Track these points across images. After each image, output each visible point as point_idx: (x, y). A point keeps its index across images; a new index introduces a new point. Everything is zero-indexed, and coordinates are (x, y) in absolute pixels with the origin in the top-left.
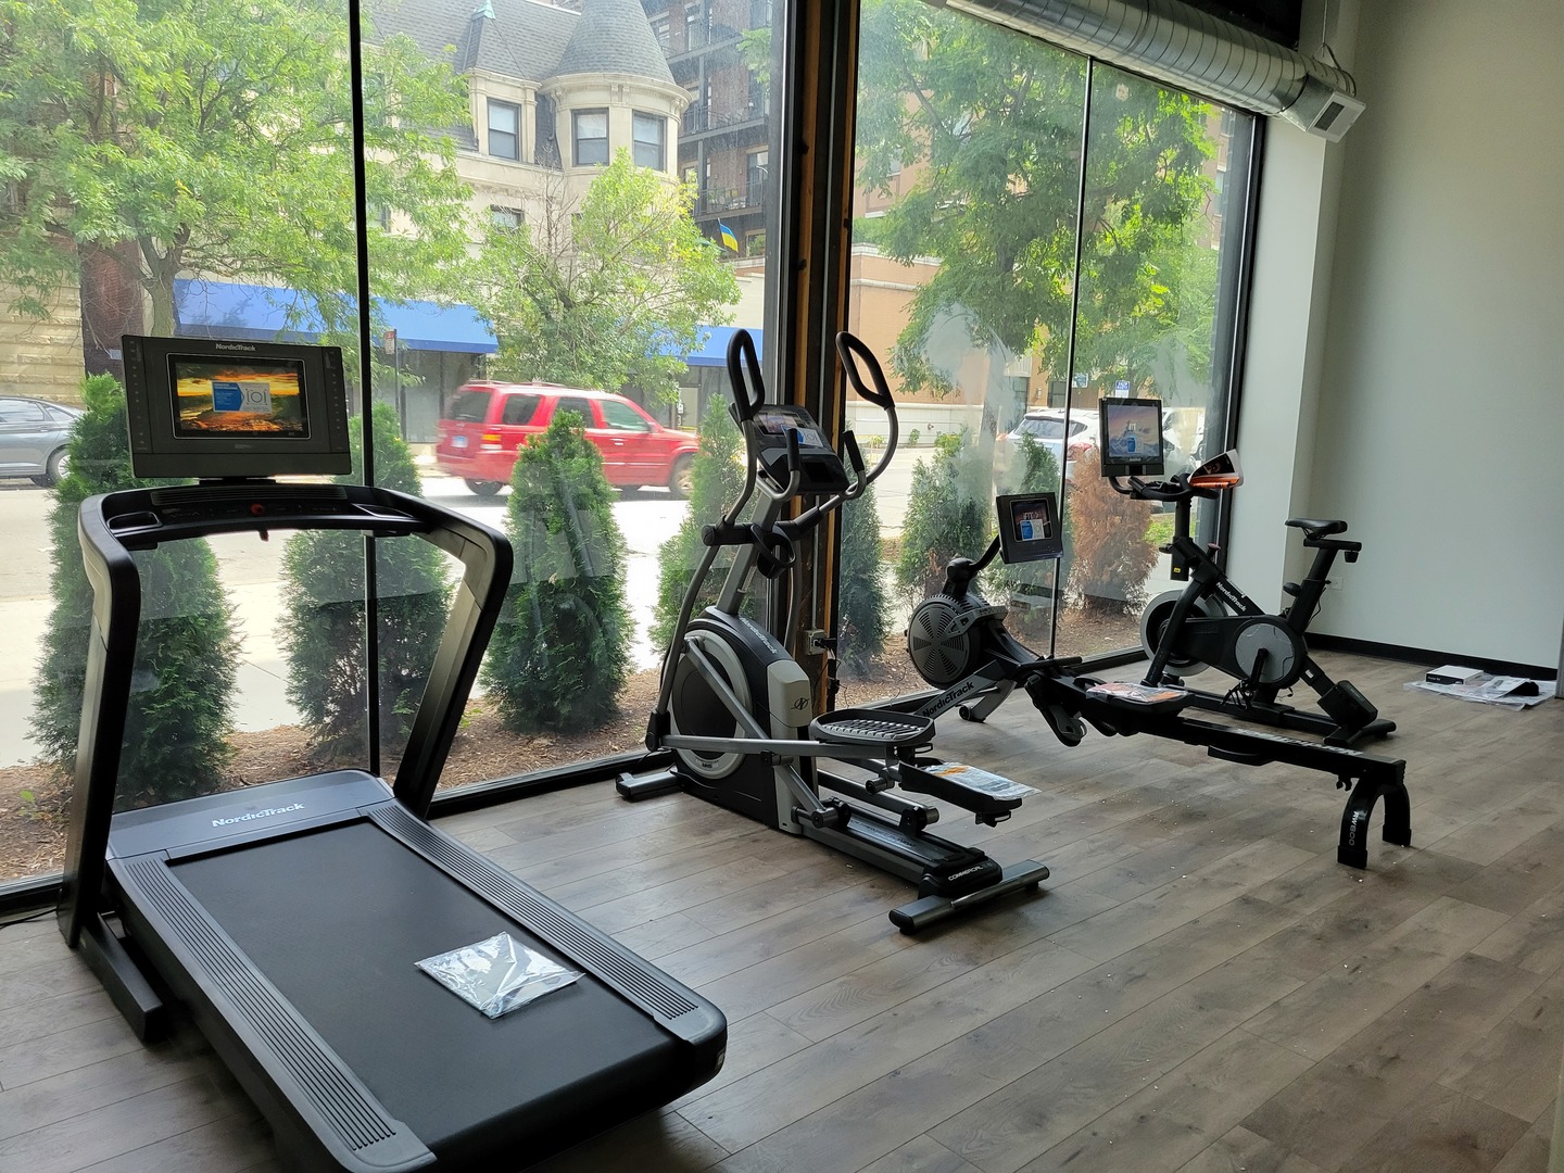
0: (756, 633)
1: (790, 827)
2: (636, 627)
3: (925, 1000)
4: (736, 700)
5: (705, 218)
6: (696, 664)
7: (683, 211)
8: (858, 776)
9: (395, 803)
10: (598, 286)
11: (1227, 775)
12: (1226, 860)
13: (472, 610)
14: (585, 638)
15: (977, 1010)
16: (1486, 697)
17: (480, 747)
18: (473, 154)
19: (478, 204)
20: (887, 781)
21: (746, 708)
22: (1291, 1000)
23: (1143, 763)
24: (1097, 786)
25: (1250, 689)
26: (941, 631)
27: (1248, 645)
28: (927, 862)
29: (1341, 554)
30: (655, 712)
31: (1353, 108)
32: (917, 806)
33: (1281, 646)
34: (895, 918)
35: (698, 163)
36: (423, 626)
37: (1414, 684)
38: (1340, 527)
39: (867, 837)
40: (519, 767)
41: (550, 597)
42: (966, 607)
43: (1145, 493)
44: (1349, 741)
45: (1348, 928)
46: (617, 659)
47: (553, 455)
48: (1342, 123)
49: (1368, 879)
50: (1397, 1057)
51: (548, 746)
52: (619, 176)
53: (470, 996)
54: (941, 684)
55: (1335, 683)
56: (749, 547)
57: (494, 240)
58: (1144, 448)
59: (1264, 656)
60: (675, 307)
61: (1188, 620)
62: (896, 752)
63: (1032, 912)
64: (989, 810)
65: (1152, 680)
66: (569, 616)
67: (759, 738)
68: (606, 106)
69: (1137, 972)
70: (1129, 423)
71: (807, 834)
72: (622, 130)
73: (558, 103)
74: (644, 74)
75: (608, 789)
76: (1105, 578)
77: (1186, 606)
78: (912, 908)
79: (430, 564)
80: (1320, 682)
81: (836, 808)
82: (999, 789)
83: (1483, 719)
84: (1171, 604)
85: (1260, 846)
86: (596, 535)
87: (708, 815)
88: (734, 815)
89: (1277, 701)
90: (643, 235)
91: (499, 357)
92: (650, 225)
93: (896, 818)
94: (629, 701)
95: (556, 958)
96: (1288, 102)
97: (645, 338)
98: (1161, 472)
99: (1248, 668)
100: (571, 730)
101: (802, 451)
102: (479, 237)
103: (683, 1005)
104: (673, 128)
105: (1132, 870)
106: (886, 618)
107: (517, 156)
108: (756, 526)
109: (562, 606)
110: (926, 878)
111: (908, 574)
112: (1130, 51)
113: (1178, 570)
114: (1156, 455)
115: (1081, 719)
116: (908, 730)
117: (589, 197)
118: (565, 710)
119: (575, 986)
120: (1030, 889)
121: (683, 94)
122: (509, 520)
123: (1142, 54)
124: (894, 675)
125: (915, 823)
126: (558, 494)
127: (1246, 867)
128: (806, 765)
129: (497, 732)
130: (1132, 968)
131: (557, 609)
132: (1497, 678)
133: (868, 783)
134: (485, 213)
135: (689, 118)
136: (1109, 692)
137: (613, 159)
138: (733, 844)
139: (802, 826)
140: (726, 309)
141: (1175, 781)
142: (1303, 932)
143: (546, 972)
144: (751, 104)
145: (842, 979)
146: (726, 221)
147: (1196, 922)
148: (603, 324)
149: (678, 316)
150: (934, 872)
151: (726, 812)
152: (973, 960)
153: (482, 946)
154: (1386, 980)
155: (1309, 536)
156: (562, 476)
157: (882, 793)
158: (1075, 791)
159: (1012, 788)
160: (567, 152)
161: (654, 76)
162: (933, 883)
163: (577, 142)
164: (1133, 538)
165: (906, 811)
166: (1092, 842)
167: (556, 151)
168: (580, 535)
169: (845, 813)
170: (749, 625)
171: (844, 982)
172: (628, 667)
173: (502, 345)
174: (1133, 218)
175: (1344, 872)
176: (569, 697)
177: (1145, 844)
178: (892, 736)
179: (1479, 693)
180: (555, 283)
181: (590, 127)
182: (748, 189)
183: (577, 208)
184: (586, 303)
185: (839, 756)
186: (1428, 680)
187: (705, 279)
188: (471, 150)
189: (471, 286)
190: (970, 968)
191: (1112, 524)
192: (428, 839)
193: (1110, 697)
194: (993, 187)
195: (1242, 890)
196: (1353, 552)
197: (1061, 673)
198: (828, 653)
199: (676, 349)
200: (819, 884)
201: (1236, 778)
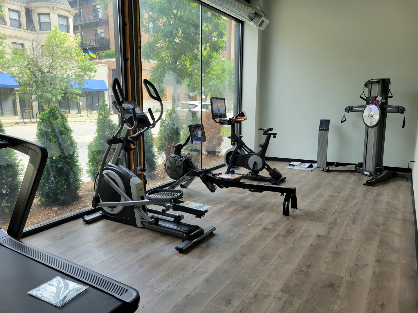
0: (124, 169)
1: (140, 226)
2: (82, 170)
3: (191, 272)
4: (120, 189)
5: (83, 48)
6: (107, 180)
7: (77, 45)
8: (160, 208)
9: (9, 237)
10: (51, 67)
11: (251, 195)
12: (257, 218)
13: (34, 171)
14: (67, 175)
15: (205, 272)
16: (303, 169)
17: (34, 213)
18: (5, 26)
19: (8, 42)
20: (168, 208)
21: (124, 192)
22: (282, 254)
23: (230, 195)
24: (221, 202)
25: (253, 172)
26: (175, 164)
27: (251, 161)
28: (184, 231)
29: (272, 136)
30: (94, 196)
31: (267, 21)
32: (178, 215)
33: (259, 160)
34: (177, 249)
35: (80, 31)
36: (11, 176)
37: (287, 167)
38: (271, 129)
39: (165, 226)
40: (49, 218)
41: (54, 163)
42: (181, 157)
43: (224, 123)
44: (277, 183)
45: (290, 232)
46: (77, 180)
47: (51, 119)
48: (264, 25)
49: (290, 218)
50: (310, 265)
51: (57, 210)
52: (56, 34)
53: (50, 301)
54: (175, 179)
55: (272, 169)
56: (121, 144)
57: (15, 53)
58: (221, 111)
59: (255, 163)
60: (77, 74)
61: (236, 156)
62: (172, 201)
63: (213, 240)
64: (199, 214)
65: (228, 172)
66: (62, 168)
67: (129, 201)
68: (49, 13)
69: (244, 253)
70: (218, 104)
71: (146, 227)
72: (55, 21)
73: (33, 11)
74: (60, 4)
75: (81, 220)
76: (211, 146)
77: (236, 152)
78: (182, 245)
79: (10, 156)
80: (269, 169)
81: (155, 218)
82: (201, 208)
83: (303, 174)
84: (231, 152)
85: (264, 213)
86: (68, 143)
87: (114, 225)
88: (122, 224)
89: (259, 175)
90: (65, 52)
91: (20, 89)
92: (67, 49)
93: (172, 219)
94: (81, 193)
95: (79, 282)
96: (251, 19)
97: (68, 83)
98: (226, 117)
99: (252, 168)
100: (64, 204)
101: (137, 115)
102: (10, 51)
103: (124, 290)
104: (71, 20)
105: (235, 224)
106: (156, 161)
107: (20, 27)
108: (123, 138)
109: (58, 166)
110: (184, 236)
111: (160, 148)
112: (214, 2)
113: (233, 143)
114: (225, 112)
115: (215, 185)
116: (175, 194)
117: (46, 40)
118: (62, 198)
119: (86, 290)
120: (211, 235)
121: (74, 10)
122: (37, 140)
123: (217, 3)
124: (160, 177)
125: (177, 220)
126: (53, 131)
127: (262, 219)
128: (144, 207)
129: (39, 207)
130: (242, 252)
131: (57, 167)
132: (304, 164)
133: (162, 210)
134: (11, 44)
135: (75, 17)
136: (222, 177)
137: (53, 29)
138: (123, 233)
139: (144, 225)
140: (93, 74)
141: (239, 198)
142: (280, 235)
143: (75, 287)
144: (94, 15)
145: (165, 270)
146: (90, 49)
147: (254, 236)
148: (54, 78)
149: (78, 76)
150: (186, 234)
151: (119, 223)
152: (201, 257)
153: (50, 282)
154: (302, 245)
155: (264, 132)
156: (54, 125)
157: (167, 212)
158: (216, 205)
159: (205, 207)
160: (37, 26)
161: (64, 5)
162: (187, 237)
163: (40, 24)
164: (217, 135)
165: (175, 217)
166: (223, 218)
167: (34, 27)
168: (62, 143)
169: (158, 220)
170: (122, 167)
171: (166, 271)
172: (81, 183)
173: (20, 85)
174: (207, 50)
175: (285, 217)
176: (63, 194)
177: (237, 217)
178: (172, 197)
179: (301, 168)
180: (37, 66)
181: (44, 19)
182: (96, 39)
183: (42, 43)
184: (48, 72)
185: (155, 204)
186: (289, 166)
187: (85, 65)
188: (4, 25)
189: (9, 67)
190: (201, 260)
191: (212, 131)
192: (23, 247)
193: (223, 178)
194: (171, 40)
195: (263, 226)
196: (275, 135)
197: (208, 173)
198: (144, 173)
199: (78, 86)
200: (152, 242)
201: (254, 196)
